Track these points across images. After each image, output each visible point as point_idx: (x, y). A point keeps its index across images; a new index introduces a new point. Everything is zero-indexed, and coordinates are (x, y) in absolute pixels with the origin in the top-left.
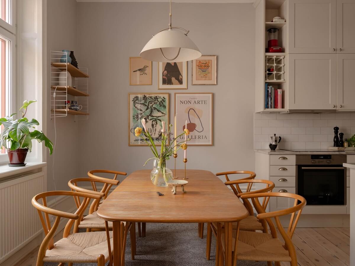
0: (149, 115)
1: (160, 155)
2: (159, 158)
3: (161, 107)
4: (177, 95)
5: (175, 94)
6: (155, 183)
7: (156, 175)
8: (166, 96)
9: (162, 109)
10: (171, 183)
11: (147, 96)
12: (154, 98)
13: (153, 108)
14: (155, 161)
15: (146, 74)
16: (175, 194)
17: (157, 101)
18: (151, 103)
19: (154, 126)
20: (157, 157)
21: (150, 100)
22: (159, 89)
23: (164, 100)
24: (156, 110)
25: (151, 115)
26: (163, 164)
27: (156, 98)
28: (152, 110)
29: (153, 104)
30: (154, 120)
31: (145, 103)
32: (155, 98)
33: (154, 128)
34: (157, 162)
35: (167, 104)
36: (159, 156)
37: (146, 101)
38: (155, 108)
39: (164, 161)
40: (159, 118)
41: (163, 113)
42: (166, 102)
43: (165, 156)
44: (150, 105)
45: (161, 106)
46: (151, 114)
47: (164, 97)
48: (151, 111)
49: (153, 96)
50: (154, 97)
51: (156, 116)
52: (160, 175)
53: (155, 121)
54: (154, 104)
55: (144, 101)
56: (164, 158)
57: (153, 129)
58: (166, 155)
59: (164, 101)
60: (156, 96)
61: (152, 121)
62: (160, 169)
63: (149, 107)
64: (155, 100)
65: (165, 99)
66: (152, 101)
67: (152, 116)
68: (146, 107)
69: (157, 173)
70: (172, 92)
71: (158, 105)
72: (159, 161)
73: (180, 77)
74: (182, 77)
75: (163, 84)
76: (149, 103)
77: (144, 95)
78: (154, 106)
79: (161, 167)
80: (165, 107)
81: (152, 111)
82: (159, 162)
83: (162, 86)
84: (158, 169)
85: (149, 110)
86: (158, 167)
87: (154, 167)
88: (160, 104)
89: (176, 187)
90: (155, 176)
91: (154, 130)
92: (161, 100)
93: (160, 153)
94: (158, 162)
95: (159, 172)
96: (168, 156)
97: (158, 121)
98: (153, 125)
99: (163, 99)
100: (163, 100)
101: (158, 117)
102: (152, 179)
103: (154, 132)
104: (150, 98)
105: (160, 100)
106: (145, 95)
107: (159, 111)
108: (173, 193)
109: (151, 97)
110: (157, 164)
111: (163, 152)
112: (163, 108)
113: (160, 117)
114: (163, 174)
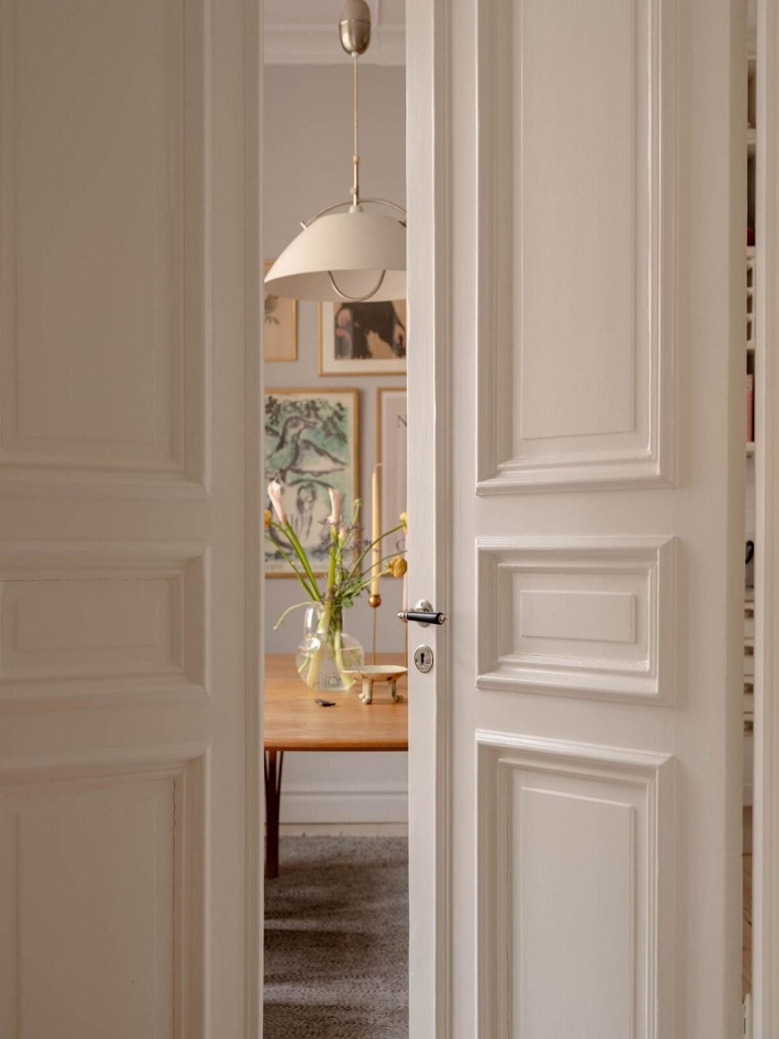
0: (289, 468)
1: (325, 594)
2: (323, 604)
3: (330, 438)
4: (385, 395)
5: (380, 391)
6: (309, 678)
7: (312, 656)
8: (349, 401)
9: (332, 445)
10: (356, 672)
11: (281, 399)
12: (303, 409)
13: (300, 443)
14: (310, 612)
15: (277, 322)
16: (370, 702)
17: (317, 416)
18: (295, 425)
19: (306, 505)
20: (315, 599)
21: (288, 416)
22: (323, 375)
23: (339, 414)
24: (312, 449)
25: (293, 466)
26: (336, 621)
27: (312, 407)
28: (297, 448)
29: (301, 426)
30: (304, 484)
31: (272, 423)
32: (307, 407)
33: (306, 515)
34: (315, 615)
35: (349, 427)
36: (321, 598)
37: (277, 416)
38: (308, 444)
39: (338, 611)
40: (321, 478)
41: (335, 460)
42: (346, 422)
43: (340, 596)
44: (292, 432)
45: (328, 434)
46: (294, 462)
47: (339, 405)
48: (294, 452)
49: (303, 398)
50: (305, 403)
51: (312, 473)
52: (326, 654)
53: (310, 489)
54: (306, 427)
55: (271, 418)
56: (336, 604)
57: (300, 518)
58: (343, 592)
59: (340, 418)
60: (313, 402)
61: (296, 487)
62: (324, 638)
63: (288, 438)
64: (309, 415)
65: (342, 409)
66: (296, 418)
67: (299, 472)
68: (277, 441)
69: (316, 647)
70: (370, 387)
71: (318, 433)
72: (321, 611)
73: (397, 330)
74: (402, 333)
75: (336, 358)
76: (286, 423)
77: (270, 398)
78: (306, 435)
79: (329, 633)
80: (342, 437)
81: (296, 454)
82: (323, 616)
83: (331, 364)
84: (319, 636)
85: (287, 450)
86: (321, 631)
87: (307, 629)
88: (325, 426)
89: (372, 681)
90: (310, 659)
91: (306, 521)
92: (330, 413)
93: (325, 587)
94: (319, 614)
95: (321, 646)
96: (349, 596)
97: (320, 490)
98: (300, 504)
99: (337, 408)
100: (336, 413)
101: (321, 473)
102: (300, 670)
103: (305, 529)
104: (289, 408)
105: (325, 413)
106: (275, 396)
107: (321, 452)
108: (364, 700)
109: (293, 404)
110: (316, 622)
111: (334, 583)
112: (335, 443)
113: (327, 472)
114: (334, 652)
